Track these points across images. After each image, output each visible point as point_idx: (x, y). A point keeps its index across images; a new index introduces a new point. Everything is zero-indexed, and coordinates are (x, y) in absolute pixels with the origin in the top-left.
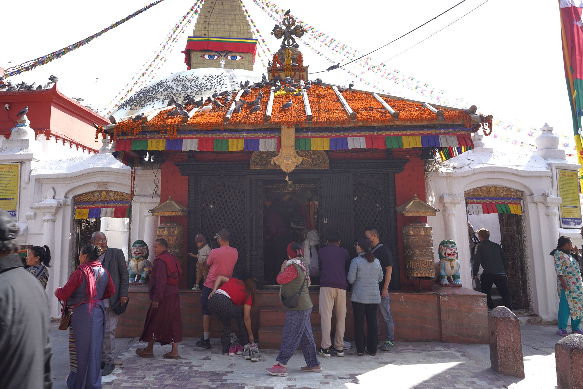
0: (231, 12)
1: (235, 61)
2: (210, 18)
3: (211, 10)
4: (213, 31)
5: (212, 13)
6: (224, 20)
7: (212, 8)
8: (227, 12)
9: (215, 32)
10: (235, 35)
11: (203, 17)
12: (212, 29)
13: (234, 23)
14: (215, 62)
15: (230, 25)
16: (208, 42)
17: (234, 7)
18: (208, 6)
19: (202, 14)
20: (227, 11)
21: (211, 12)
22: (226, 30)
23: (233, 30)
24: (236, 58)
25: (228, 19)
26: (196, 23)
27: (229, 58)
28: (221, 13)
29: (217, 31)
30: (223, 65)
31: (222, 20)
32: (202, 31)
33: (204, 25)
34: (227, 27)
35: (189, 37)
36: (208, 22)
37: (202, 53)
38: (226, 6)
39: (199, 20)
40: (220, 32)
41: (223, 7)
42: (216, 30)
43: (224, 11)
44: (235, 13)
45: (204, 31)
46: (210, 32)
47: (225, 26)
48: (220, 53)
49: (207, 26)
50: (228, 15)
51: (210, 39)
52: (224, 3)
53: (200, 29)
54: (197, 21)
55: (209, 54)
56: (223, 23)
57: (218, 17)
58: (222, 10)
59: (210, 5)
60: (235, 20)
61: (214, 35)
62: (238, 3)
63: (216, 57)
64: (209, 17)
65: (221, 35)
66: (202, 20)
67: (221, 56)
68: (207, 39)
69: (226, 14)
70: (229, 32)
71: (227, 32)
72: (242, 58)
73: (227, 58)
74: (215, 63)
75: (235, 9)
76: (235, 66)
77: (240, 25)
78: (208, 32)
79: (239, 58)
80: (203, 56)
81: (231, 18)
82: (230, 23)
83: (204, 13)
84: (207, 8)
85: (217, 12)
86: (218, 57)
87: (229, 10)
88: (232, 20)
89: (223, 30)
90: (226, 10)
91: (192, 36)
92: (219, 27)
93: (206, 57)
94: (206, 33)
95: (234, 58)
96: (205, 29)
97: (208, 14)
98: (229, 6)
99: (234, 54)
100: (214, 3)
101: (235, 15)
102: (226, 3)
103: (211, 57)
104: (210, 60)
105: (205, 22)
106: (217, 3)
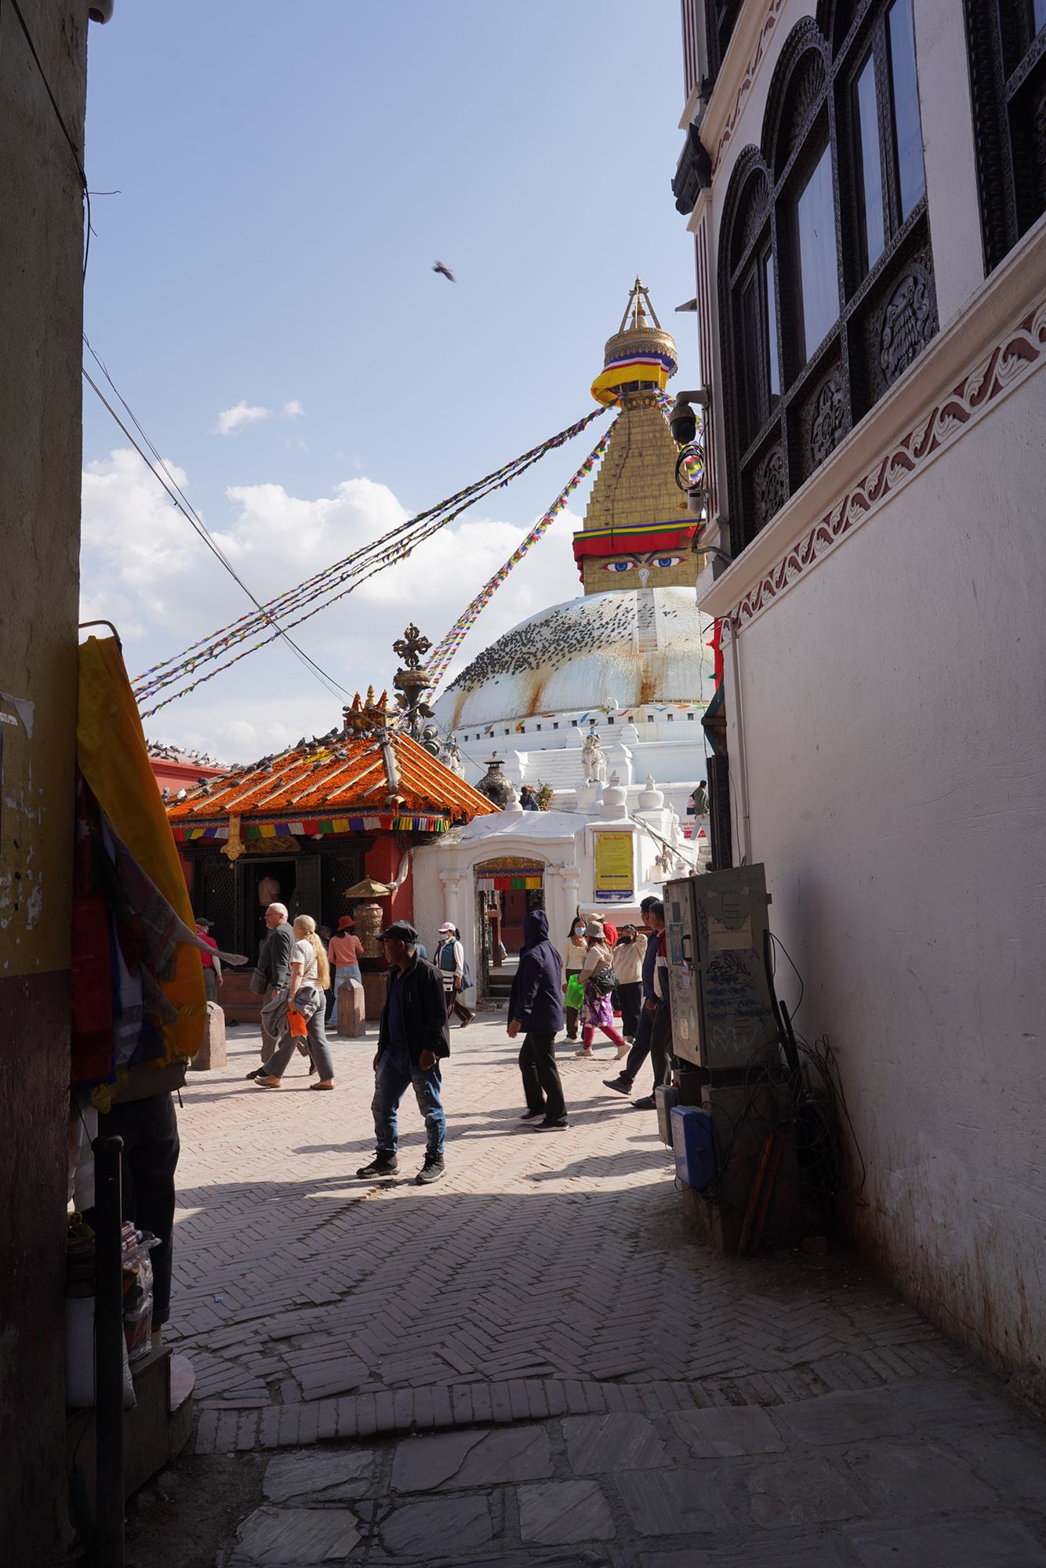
0: (657, 470)
1: (667, 568)
2: (616, 488)
3: (618, 472)
4: (623, 513)
5: (620, 477)
6: (642, 488)
7: (621, 466)
8: (650, 471)
9: (625, 515)
10: (665, 517)
11: (603, 488)
12: (620, 511)
13: (664, 492)
14: (629, 576)
15: (655, 497)
16: (612, 538)
17: (663, 458)
18: (612, 463)
19: (601, 483)
20: (650, 468)
21: (618, 475)
22: (647, 509)
23: (661, 507)
24: (669, 561)
25: (651, 484)
26: (589, 502)
27: (656, 563)
28: (639, 475)
29: (630, 513)
30: (644, 579)
31: (639, 490)
32: (602, 518)
33: (605, 505)
34: (651, 502)
35: (575, 533)
36: (611, 497)
37: (604, 561)
38: (647, 458)
39: (595, 495)
40: (635, 514)
41: (643, 461)
42: (628, 511)
43: (644, 469)
44: (665, 470)
45: (604, 517)
46: (615, 516)
47: (646, 500)
48: (638, 556)
49: (610, 505)
50: (651, 476)
51: (615, 531)
52: (644, 453)
53: (597, 513)
54: (592, 498)
55: (617, 560)
56: (641, 494)
57: (632, 484)
58: (639, 467)
59: (616, 462)
60: (666, 485)
61: (624, 522)
62: (672, 447)
63: (630, 565)
64: (614, 486)
65: (636, 520)
66: (601, 494)
67: (641, 563)
68: (609, 532)
69: (647, 476)
70: (654, 510)
71: (649, 512)
72: (682, 560)
73: (651, 564)
74: (628, 578)
75: (665, 461)
76: (669, 578)
77: (675, 494)
78: (613, 518)
79: (675, 561)
80: (605, 567)
81: (657, 482)
82: (656, 493)
83: (605, 481)
84: (611, 469)
85: (630, 474)
86: (635, 566)
87: (653, 466)
88: (659, 485)
89: (642, 509)
90: (647, 466)
91: (582, 530)
92: (634, 503)
93: (612, 567)
94: (610, 520)
95: (665, 562)
96: (607, 512)
97: (613, 481)
98: (654, 458)
99: (665, 556)
100: (625, 456)
101: (666, 474)
102: (649, 452)
103: (621, 567)
104: (619, 573)
105: (606, 497)
106: (630, 455)
